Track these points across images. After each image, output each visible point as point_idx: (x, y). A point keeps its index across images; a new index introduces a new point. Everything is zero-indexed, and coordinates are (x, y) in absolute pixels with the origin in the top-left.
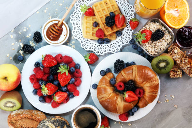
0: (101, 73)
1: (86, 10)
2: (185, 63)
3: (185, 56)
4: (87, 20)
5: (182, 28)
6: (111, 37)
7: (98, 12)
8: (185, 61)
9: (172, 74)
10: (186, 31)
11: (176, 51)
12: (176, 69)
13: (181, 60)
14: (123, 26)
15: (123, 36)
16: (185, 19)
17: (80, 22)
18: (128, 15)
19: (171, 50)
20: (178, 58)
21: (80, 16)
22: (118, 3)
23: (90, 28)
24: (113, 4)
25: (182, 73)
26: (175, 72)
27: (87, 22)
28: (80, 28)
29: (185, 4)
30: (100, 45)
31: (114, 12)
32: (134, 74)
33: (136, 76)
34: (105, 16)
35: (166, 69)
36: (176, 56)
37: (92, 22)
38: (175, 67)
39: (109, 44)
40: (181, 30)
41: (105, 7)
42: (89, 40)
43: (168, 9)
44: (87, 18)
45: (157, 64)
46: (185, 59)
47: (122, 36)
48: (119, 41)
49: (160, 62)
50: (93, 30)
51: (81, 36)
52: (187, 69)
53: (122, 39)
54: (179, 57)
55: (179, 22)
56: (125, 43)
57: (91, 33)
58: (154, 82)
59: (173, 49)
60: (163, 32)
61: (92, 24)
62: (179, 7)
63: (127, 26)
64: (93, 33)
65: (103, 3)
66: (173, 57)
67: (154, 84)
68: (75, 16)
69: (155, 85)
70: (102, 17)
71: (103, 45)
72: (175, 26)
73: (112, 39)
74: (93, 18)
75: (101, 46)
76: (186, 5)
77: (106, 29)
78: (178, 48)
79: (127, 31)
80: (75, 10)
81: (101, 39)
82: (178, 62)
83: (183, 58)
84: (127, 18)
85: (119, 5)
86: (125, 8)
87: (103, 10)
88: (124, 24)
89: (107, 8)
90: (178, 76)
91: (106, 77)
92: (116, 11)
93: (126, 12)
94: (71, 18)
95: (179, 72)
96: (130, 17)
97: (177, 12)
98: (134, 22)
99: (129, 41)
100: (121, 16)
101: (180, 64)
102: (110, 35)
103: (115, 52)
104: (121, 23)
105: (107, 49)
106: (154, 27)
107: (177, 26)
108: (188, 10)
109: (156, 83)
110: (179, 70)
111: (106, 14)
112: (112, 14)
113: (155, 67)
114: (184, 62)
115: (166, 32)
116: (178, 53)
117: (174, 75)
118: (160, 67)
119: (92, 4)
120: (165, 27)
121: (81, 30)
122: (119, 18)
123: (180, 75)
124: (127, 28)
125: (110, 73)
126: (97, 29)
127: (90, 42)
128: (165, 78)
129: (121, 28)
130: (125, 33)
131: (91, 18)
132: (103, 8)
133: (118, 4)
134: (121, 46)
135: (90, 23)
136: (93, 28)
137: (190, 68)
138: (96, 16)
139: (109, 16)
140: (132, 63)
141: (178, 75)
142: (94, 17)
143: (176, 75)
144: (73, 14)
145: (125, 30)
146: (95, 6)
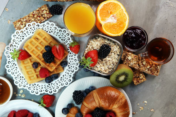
0: (63, 112)
1: (18, 56)
2: (144, 66)
3: (140, 59)
4: (24, 64)
5: (126, 32)
6: (58, 70)
7: (32, 52)
8: (143, 64)
9: (135, 82)
10: (132, 33)
11: (130, 58)
12: (137, 74)
13: (139, 64)
14: (64, 54)
15: (70, 65)
16: (125, 21)
17: (18, 69)
18: (66, 41)
19: (125, 58)
20: (135, 64)
21: (16, 63)
22: (50, 32)
23: (31, 71)
24: (44, 37)
25: (144, 76)
26: (138, 78)
27: (25, 67)
28: (22, 75)
29: (118, 5)
30: (50, 84)
31: (48, 45)
32: (97, 101)
33: (100, 102)
34: (41, 52)
35: (128, 81)
36: (132, 63)
37: (31, 64)
38: (136, 73)
39: (59, 79)
40: (126, 34)
41: (38, 44)
42: (37, 84)
43: (103, 20)
44: (23, 62)
45: (116, 80)
46: (142, 62)
47: (68, 64)
48: (68, 72)
49: (118, 77)
50: (36, 72)
51: (26, 83)
52: (148, 70)
53: (69, 68)
54: (135, 62)
55: (120, 27)
56: (75, 71)
57: (35, 76)
58: (121, 101)
59: (126, 57)
60: (109, 46)
61: (31, 66)
62: (113, 11)
63: (69, 52)
64: (37, 75)
65: (33, 40)
66: (130, 65)
67: (121, 103)
68: (10, 65)
69: (123, 103)
70: (39, 55)
71: (53, 82)
72: (118, 33)
73: (60, 72)
74: (30, 60)
75: (52, 84)
76: (120, 6)
77: (48, 66)
78: (130, 54)
79: (71, 58)
80: (8, 59)
81: (48, 77)
82: (137, 67)
83: (140, 62)
84: (65, 44)
85: (52, 34)
86: (59, 34)
87: (36, 47)
88: (65, 52)
89: (40, 43)
90: (142, 81)
91: (70, 115)
92: (51, 42)
93: (61, 38)
94: (7, 69)
95: (142, 76)
96: (68, 42)
97: (113, 18)
98: (74, 47)
99: (78, 66)
100: (58, 47)
101: (139, 69)
102: (56, 69)
103: (69, 84)
104: (60, 54)
105: (59, 84)
106: (96, 44)
107: (119, 32)
108: (124, 10)
109: (123, 100)
110: (141, 75)
111: (41, 50)
112: (47, 49)
113: (116, 83)
114: (142, 66)
115: (112, 44)
116: (132, 59)
117: (138, 82)
118: (120, 81)
119: (23, 45)
120: (108, 40)
121: (23, 77)
122: (57, 49)
123: (144, 79)
124: (70, 55)
125: (72, 108)
126: (39, 69)
127: (38, 85)
128: (130, 87)
129: (64, 58)
130: (70, 60)
131: (28, 60)
132: (36, 46)
133: (50, 34)
134: (72, 76)
135: (29, 66)
136: (35, 70)
137: (150, 68)
138: (32, 56)
139: (45, 53)
140: (91, 89)
141: (141, 79)
142: (31, 58)
143: (140, 81)
144: (7, 64)
145: (68, 58)
146: (27, 47)
